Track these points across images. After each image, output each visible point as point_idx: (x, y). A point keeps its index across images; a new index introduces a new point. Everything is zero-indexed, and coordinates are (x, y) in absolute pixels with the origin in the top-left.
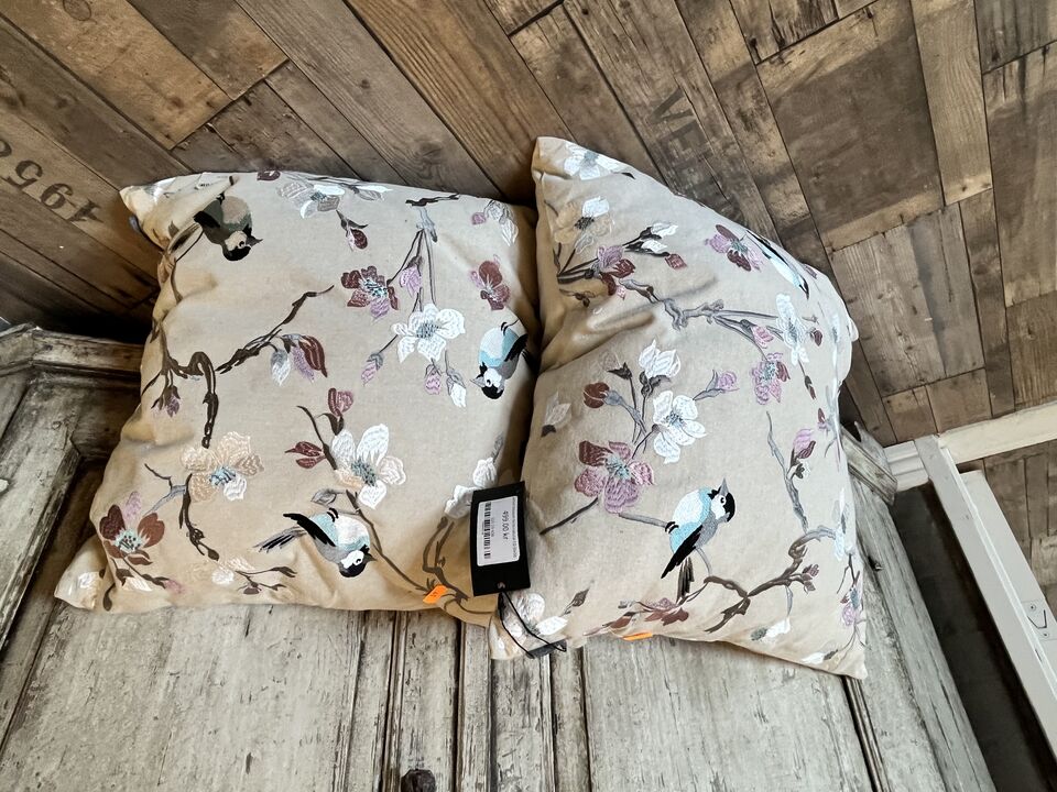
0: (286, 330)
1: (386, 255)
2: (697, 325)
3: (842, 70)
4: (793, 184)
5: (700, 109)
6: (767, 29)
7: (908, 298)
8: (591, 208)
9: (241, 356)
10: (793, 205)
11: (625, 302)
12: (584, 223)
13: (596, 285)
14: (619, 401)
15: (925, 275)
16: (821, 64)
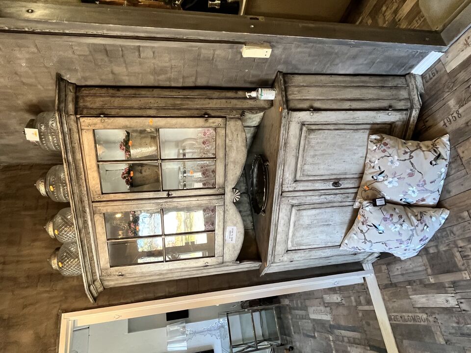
0: (416, 171)
1: (428, 186)
2: (411, 233)
3: (455, 260)
4: (436, 251)
5: (451, 238)
6: (463, 250)
7: (410, 269)
8: (434, 219)
9: (412, 164)
10: (431, 251)
11: (416, 222)
12: (431, 217)
13: (419, 218)
14: (399, 220)
15: (414, 272)
16: (456, 258)
